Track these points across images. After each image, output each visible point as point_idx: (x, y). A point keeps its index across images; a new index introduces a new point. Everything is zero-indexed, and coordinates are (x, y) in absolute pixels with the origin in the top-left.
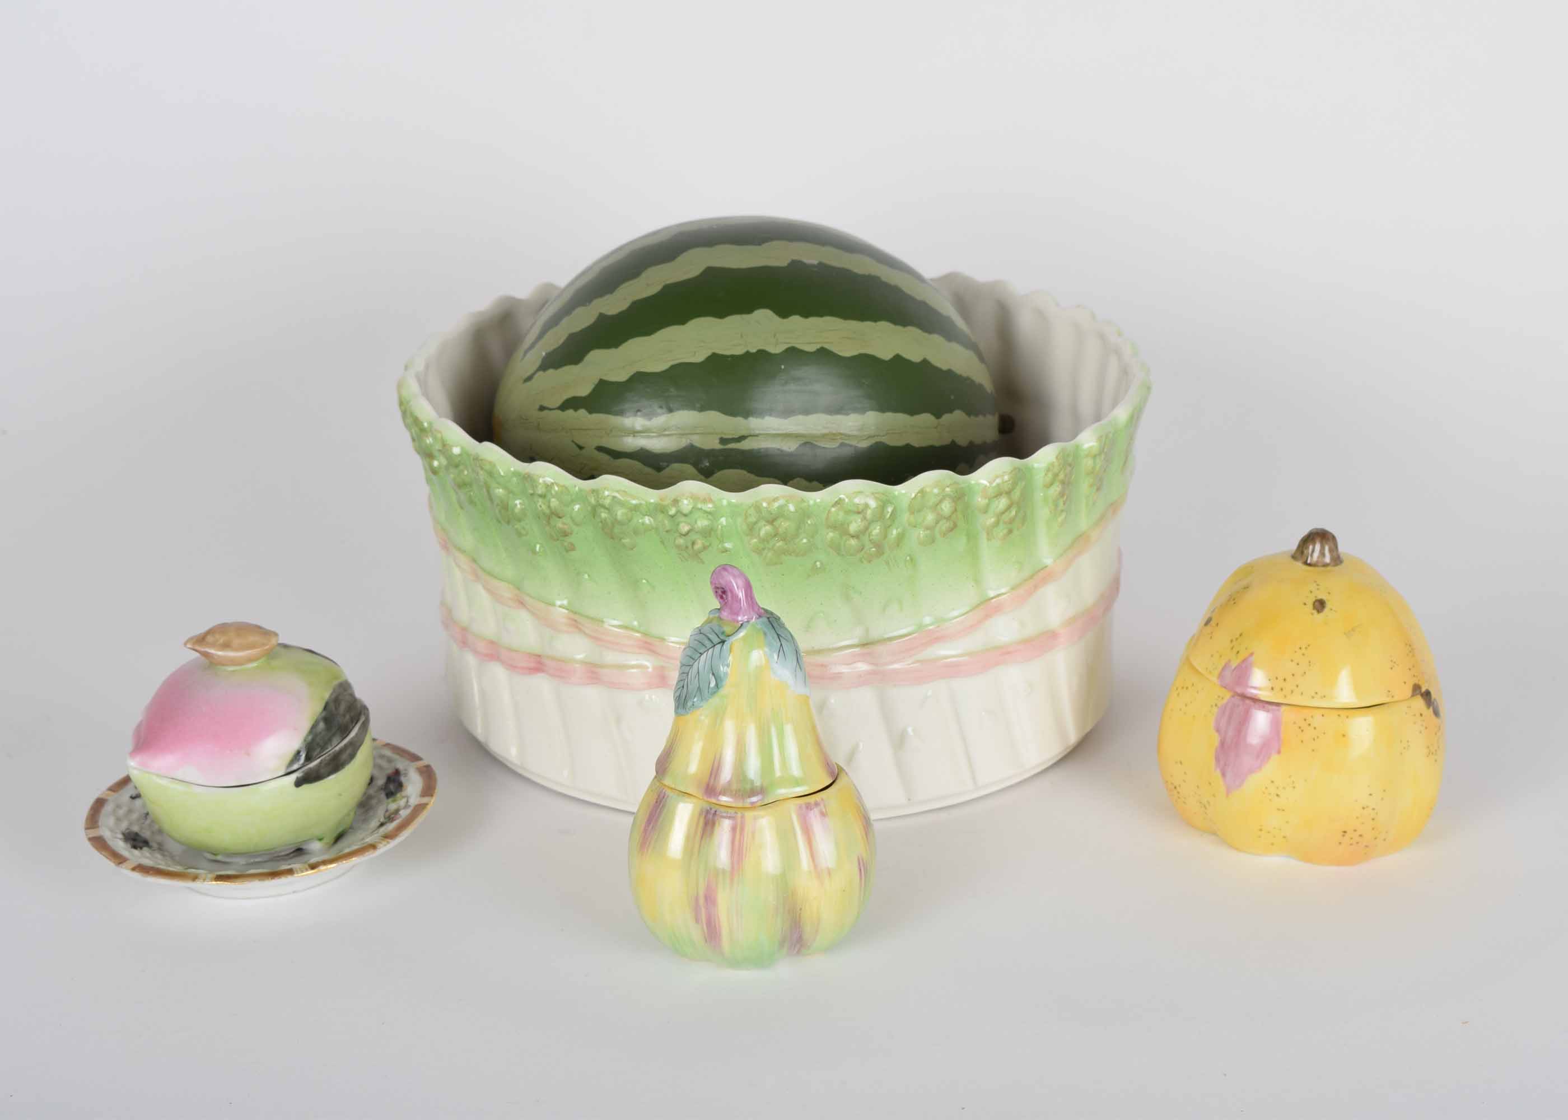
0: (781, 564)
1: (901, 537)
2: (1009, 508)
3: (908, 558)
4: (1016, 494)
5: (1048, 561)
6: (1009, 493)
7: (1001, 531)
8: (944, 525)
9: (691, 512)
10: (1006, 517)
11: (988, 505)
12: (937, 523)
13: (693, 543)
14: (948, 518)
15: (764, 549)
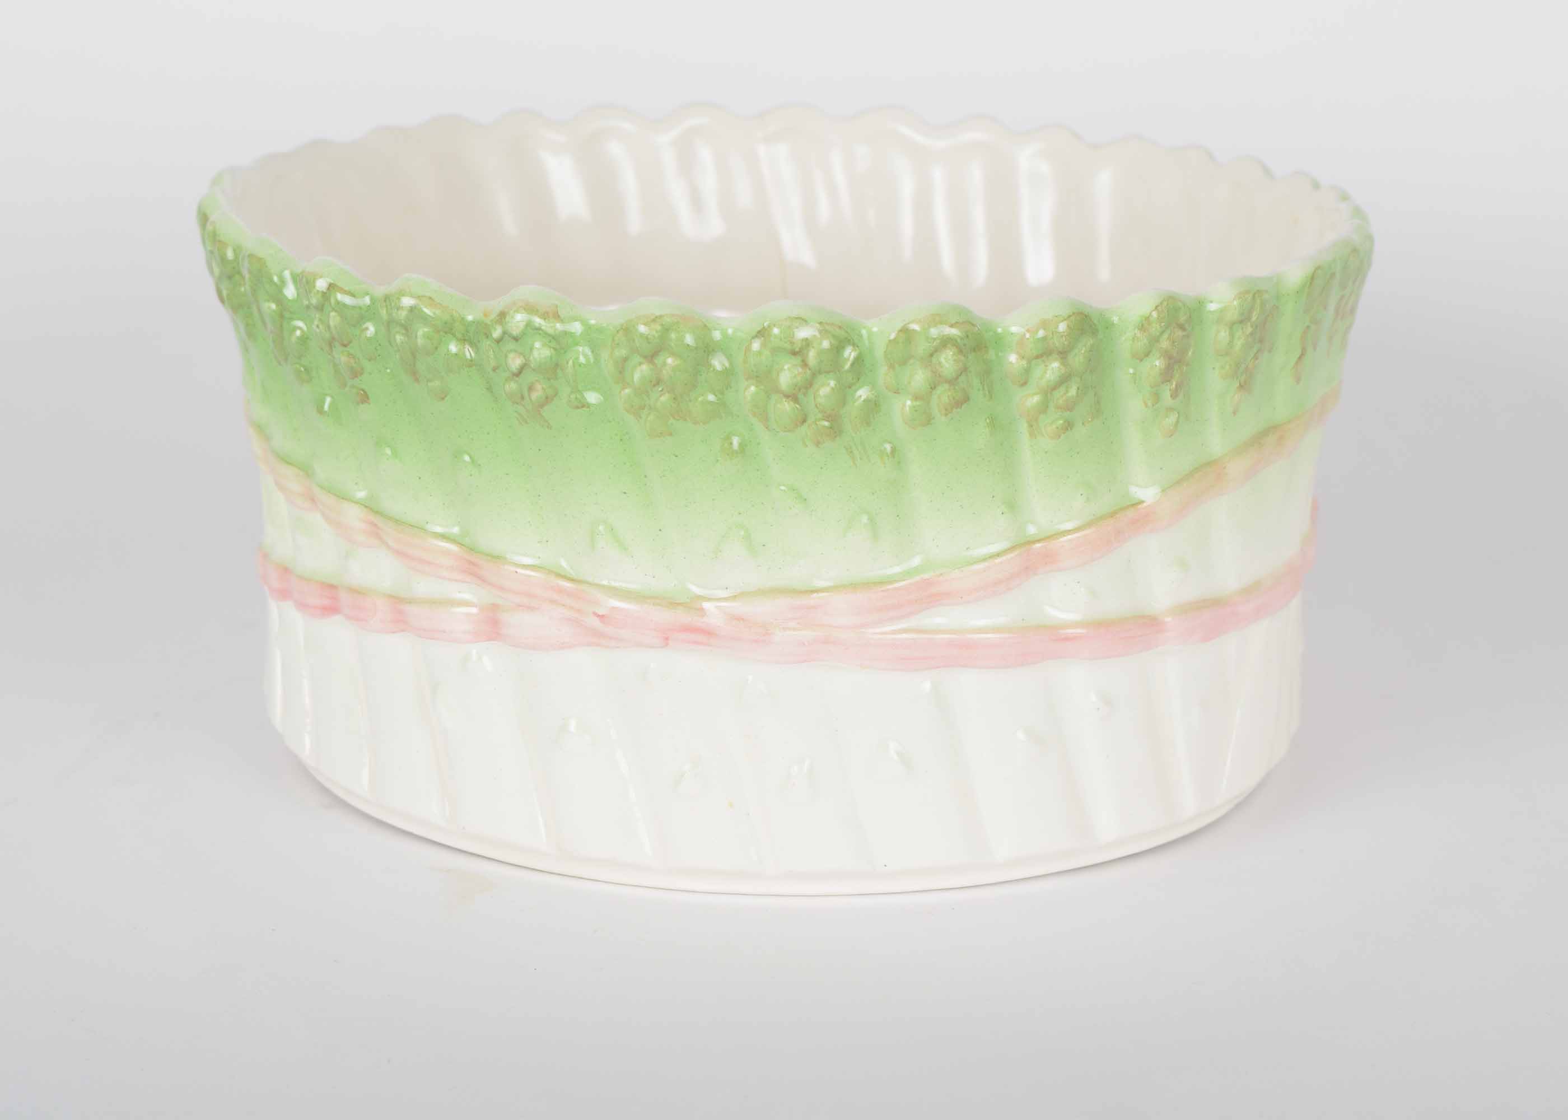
0: (671, 434)
1: (873, 406)
2: (1064, 380)
3: (888, 447)
4: (1078, 358)
5: (1148, 494)
6: (1063, 354)
7: (1053, 421)
8: (943, 395)
9: (524, 334)
10: (1059, 397)
11: (1027, 371)
12: (933, 388)
13: (531, 389)
14: (952, 382)
15: (642, 408)
